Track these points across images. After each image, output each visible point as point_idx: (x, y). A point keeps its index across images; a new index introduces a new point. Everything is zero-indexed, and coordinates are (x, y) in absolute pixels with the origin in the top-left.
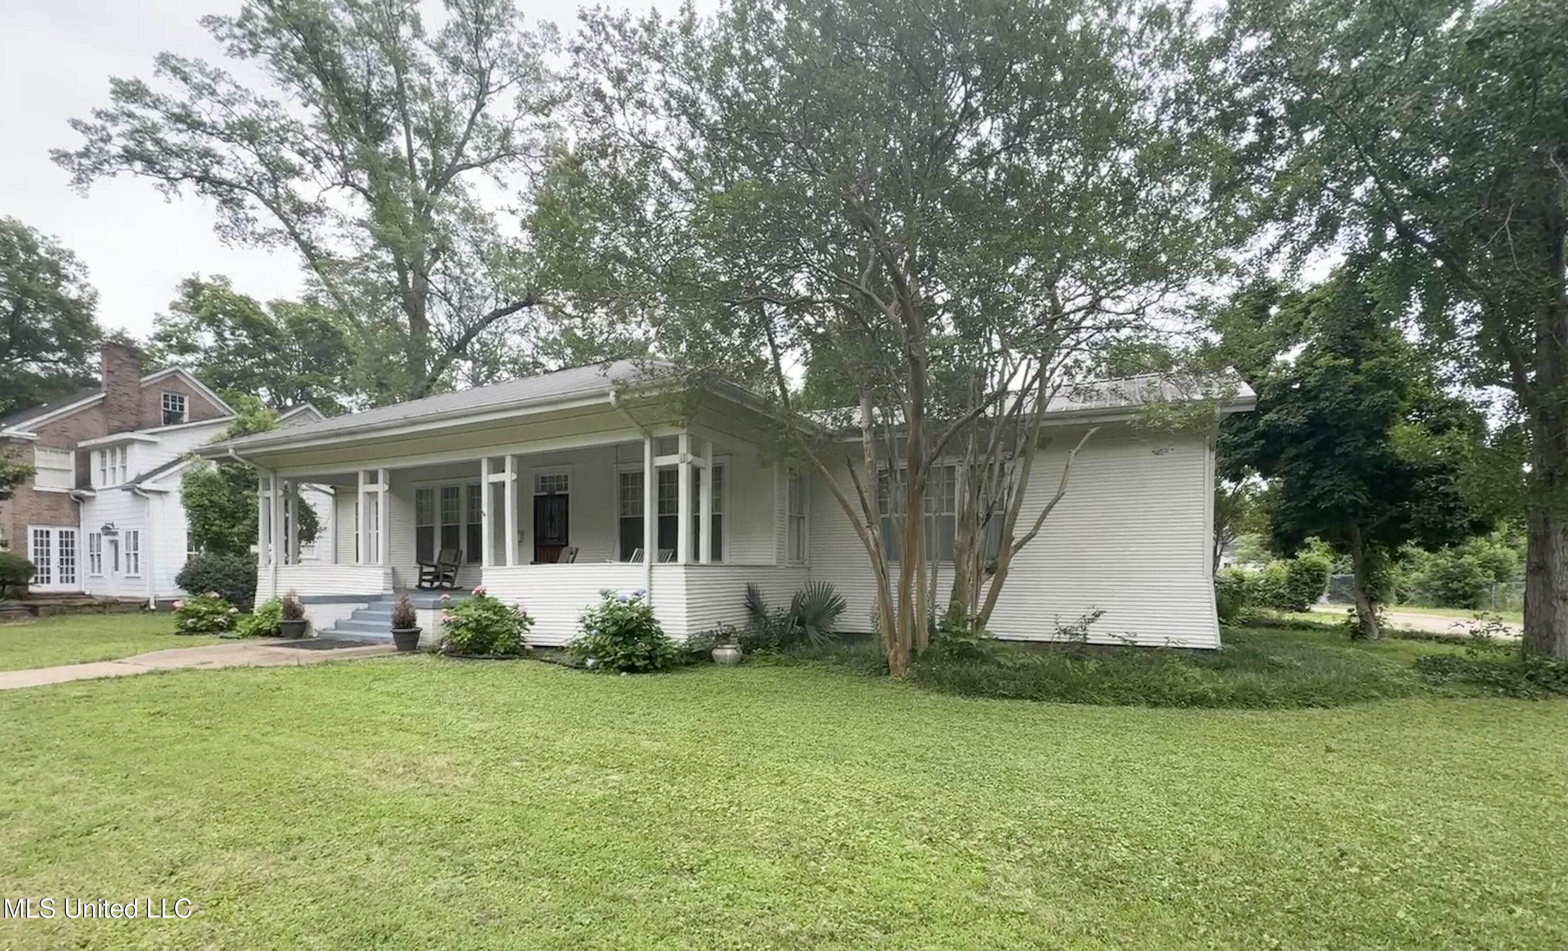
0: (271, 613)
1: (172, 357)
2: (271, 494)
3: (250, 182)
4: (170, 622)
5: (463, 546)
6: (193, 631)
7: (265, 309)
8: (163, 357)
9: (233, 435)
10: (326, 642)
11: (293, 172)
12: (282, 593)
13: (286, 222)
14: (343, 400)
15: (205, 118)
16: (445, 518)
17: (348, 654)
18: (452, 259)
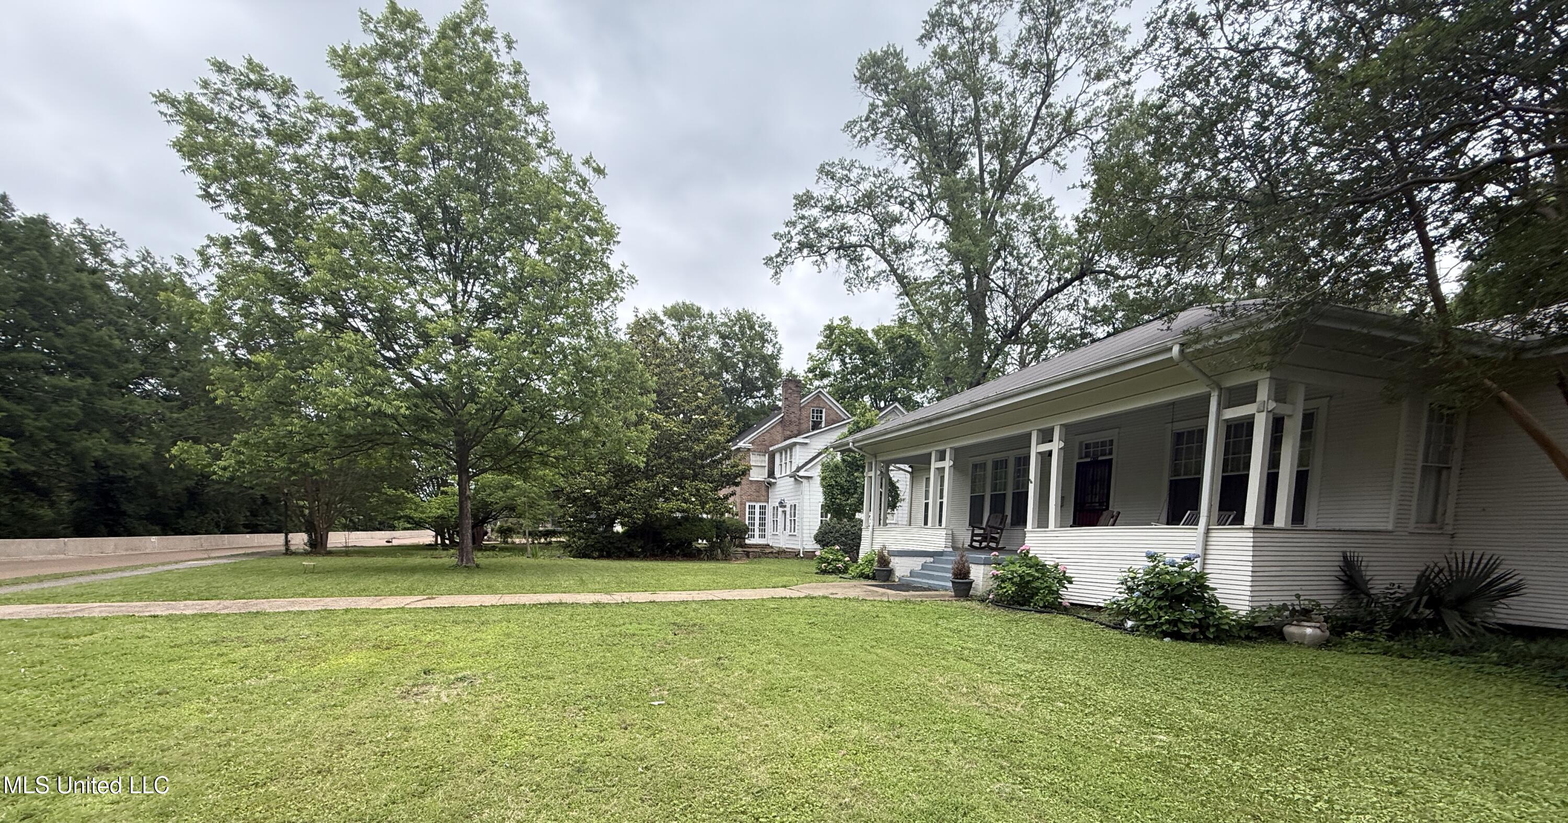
0: (870, 562)
1: (816, 383)
2: (872, 474)
3: (867, 240)
4: (812, 566)
5: (1008, 512)
6: (824, 572)
7: (870, 335)
8: (811, 384)
9: (851, 433)
10: (904, 586)
11: (896, 220)
12: (877, 547)
13: (888, 262)
14: (918, 397)
15: (843, 202)
16: (994, 488)
17: (919, 596)
18: (1011, 254)
